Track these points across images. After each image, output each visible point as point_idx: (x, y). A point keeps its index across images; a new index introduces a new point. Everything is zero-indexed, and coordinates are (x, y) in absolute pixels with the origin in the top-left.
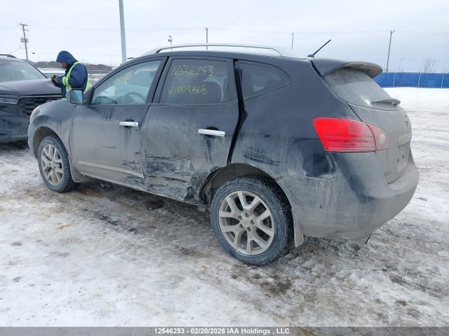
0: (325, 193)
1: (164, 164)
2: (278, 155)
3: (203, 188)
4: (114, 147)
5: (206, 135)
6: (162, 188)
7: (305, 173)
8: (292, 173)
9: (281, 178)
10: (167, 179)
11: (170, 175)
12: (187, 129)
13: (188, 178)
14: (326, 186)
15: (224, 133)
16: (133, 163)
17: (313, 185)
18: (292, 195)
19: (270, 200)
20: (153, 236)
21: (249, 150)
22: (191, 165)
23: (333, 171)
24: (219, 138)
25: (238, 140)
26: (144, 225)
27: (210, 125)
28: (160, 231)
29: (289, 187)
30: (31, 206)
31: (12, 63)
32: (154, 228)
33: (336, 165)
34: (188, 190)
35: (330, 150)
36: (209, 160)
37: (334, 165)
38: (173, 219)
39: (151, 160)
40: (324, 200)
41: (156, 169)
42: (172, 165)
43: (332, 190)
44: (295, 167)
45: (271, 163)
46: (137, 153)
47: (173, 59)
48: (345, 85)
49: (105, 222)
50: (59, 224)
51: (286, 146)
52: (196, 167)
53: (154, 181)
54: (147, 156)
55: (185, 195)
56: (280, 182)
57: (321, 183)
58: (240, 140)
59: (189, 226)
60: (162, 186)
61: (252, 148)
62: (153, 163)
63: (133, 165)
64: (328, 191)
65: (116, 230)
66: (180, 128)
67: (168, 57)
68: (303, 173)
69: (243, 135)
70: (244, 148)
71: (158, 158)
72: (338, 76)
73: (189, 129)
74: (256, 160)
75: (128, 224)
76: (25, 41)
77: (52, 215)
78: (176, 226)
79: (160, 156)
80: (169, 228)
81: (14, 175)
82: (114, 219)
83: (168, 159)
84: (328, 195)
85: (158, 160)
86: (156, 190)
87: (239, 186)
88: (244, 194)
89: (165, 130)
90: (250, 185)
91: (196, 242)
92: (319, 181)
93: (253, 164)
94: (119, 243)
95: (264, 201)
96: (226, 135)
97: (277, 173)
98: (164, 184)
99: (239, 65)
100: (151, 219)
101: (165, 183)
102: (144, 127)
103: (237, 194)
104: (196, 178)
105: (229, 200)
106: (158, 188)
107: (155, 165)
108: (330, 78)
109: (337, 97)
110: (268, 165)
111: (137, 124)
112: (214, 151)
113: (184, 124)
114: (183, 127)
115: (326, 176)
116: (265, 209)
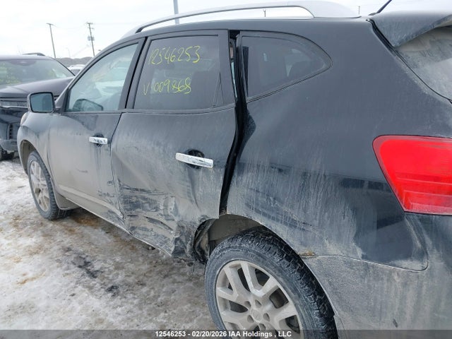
0: (403, 298)
1: (144, 199)
2: (305, 211)
3: (195, 242)
4: (86, 172)
5: (187, 164)
6: (146, 233)
7: (360, 252)
8: (333, 249)
9: (313, 255)
10: (152, 220)
11: (153, 215)
12: (161, 151)
13: (174, 225)
14: (405, 285)
15: (211, 162)
16: (108, 195)
17: (377, 277)
18: (335, 291)
19: (295, 290)
20: (136, 302)
21: (253, 194)
22: (175, 205)
23: (422, 254)
24: (205, 170)
25: (236, 174)
26: (131, 280)
27: (192, 147)
28: (148, 293)
29: (327, 275)
30: (7, 242)
31: (38, 62)
32: (143, 285)
33: (429, 242)
34: (175, 242)
35: (414, 210)
36: (195, 204)
37: (423, 243)
38: (173, 269)
39: (127, 192)
40: (402, 312)
41: (136, 205)
42: (155, 202)
43: (419, 294)
44: (339, 238)
45: (292, 224)
46: (110, 182)
47: (152, 40)
48: (442, 63)
49: (84, 271)
50: (24, 275)
51: (321, 194)
52: (182, 211)
53: (135, 223)
54: (122, 187)
55: (172, 249)
56: (310, 263)
57: (396, 277)
58: (239, 174)
59: (191, 284)
60: (146, 229)
61: (257, 191)
62: (131, 197)
63: (107, 198)
64: (411, 294)
65: (90, 288)
66: (153, 149)
67: (146, 38)
68: (354, 252)
69: (242, 167)
70: (245, 191)
71: (137, 190)
72: (428, 46)
73: (164, 150)
74: (265, 214)
75: (111, 276)
76: (92, 39)
77: (24, 259)
78: (174, 282)
79: (139, 188)
80: (163, 286)
81: (18, 193)
82: (97, 266)
83: (148, 192)
84: (410, 303)
85: (137, 193)
86: (139, 234)
87: (241, 252)
88: (251, 267)
90: (259, 255)
91: (191, 320)
92: (391, 272)
94: (84, 316)
95: (284, 288)
96: (214, 166)
97: (303, 244)
98: (148, 227)
99: (241, 41)
100: (145, 267)
101: (150, 226)
102: (113, 146)
103: (240, 265)
104: (183, 227)
105: (229, 272)
106: (141, 232)
107: (134, 199)
108: (411, 53)
109: (427, 91)
110: (287, 228)
111: (106, 140)
112: (200, 192)
113: (158, 144)
114: (156, 148)
115: (405, 263)
116: (287, 301)
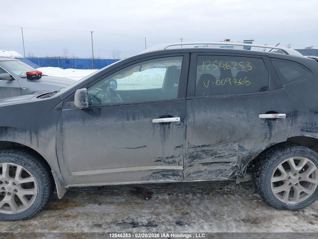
1: (203, 151)
4: (145, 146)
5: (266, 119)
6: (200, 174)
10: (206, 164)
11: (209, 160)
12: (245, 116)
13: (235, 159)
15: (285, 115)
16: (172, 157)
21: (305, 125)
22: (239, 146)
24: (280, 119)
27: (269, 110)
34: (233, 169)
36: (267, 139)
39: (192, 150)
41: (195, 158)
42: (213, 150)
46: (178, 147)
52: (248, 147)
53: (191, 170)
54: (189, 148)
55: (230, 174)
60: (200, 172)
61: (307, 123)
62: (193, 153)
66: (237, 116)
67: (190, 54)
70: (301, 125)
71: (199, 146)
73: (247, 115)
74: (311, 132)
83: (208, 146)
85: (198, 149)
86: (192, 177)
89: (219, 120)
93: (308, 135)
96: (287, 117)
98: (202, 170)
101: (203, 168)
102: (188, 121)
106: (194, 175)
107: (195, 154)
111: (179, 118)
112: (275, 130)
113: (240, 112)
114: (240, 115)
